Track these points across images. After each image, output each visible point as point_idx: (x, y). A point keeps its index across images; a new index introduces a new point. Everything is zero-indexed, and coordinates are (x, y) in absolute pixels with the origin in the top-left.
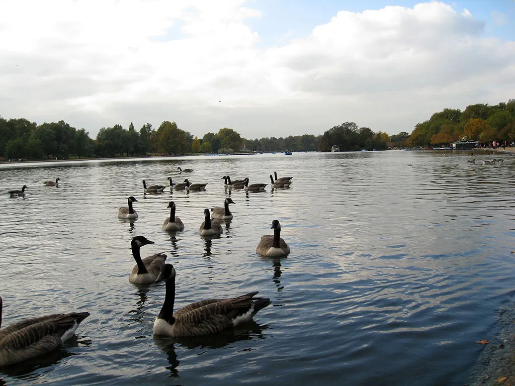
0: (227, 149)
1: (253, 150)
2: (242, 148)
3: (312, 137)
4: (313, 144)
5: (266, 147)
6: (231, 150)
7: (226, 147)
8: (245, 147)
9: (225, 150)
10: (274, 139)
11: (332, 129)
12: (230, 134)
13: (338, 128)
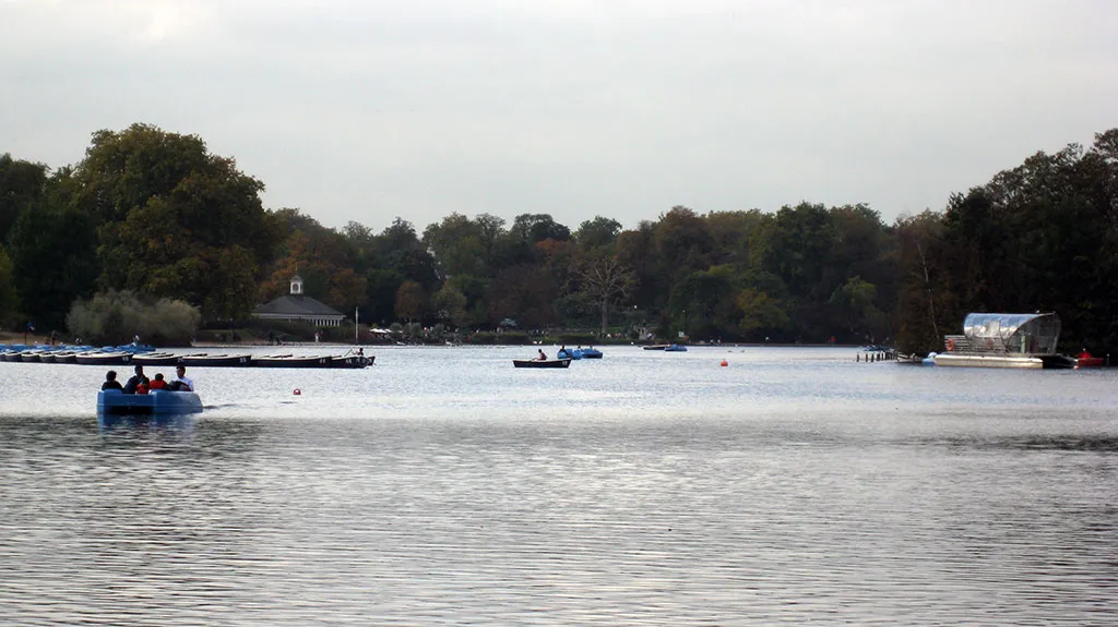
0: (150, 297)
1: (368, 321)
2: (272, 295)
3: (859, 223)
4: (860, 288)
5: (473, 296)
6: (181, 310)
7: (144, 280)
8: (296, 286)
9: (129, 306)
10: (545, 229)
11: (1012, 178)
12: (177, 175)
13: (1064, 169)
